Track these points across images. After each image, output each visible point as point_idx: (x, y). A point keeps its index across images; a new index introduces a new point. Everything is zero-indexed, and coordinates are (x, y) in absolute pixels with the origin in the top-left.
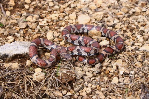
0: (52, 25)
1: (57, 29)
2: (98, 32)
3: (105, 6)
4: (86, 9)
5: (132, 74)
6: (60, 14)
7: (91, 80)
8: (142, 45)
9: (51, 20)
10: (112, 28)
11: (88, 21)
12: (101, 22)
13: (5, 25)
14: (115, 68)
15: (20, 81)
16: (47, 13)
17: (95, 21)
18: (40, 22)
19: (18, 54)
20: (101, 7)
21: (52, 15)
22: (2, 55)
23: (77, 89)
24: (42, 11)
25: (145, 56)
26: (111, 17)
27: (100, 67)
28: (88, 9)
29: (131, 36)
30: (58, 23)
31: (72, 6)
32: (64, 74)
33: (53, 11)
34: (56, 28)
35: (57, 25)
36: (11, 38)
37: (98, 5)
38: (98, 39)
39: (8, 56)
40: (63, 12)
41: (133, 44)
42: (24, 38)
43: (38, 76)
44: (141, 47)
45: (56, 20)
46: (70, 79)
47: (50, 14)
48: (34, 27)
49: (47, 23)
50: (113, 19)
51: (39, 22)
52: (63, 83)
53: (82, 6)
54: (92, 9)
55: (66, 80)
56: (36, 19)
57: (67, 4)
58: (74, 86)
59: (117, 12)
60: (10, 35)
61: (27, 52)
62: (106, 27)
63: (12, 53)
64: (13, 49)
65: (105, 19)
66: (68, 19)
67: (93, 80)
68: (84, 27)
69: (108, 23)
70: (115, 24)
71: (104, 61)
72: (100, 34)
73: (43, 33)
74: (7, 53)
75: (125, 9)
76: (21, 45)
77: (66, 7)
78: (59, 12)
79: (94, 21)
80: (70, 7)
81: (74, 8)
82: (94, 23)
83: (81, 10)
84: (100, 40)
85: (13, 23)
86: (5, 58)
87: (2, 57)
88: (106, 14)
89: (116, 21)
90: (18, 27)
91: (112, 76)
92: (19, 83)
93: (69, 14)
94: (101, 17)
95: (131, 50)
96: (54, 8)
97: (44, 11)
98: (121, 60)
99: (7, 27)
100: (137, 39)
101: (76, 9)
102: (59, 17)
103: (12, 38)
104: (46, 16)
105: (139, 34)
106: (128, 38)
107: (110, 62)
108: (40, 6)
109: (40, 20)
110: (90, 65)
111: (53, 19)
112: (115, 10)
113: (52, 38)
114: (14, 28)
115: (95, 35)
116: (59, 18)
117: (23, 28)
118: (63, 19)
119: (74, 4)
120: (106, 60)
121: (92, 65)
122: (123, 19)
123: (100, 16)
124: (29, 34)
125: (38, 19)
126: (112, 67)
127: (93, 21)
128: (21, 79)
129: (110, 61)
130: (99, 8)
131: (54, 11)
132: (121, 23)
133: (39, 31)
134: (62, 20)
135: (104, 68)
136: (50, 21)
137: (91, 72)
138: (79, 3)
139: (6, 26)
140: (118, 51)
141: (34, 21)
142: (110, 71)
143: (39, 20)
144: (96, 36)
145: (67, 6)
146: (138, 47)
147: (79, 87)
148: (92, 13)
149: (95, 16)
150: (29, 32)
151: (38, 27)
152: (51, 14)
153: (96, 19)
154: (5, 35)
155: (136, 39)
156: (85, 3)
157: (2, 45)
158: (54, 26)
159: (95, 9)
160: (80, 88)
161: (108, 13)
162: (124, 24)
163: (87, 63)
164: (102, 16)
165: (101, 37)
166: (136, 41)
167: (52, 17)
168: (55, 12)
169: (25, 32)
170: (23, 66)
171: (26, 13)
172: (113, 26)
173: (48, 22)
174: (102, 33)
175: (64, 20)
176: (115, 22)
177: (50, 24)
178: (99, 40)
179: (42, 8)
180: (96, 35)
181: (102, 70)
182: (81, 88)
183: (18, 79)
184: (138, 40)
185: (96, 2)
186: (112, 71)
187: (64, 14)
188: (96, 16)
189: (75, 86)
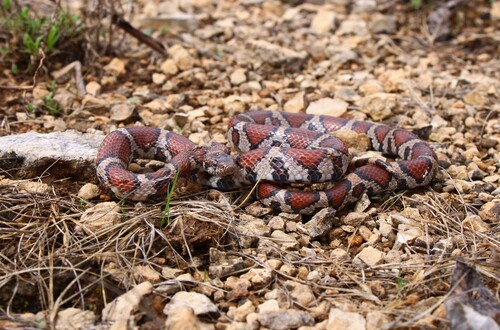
0: (219, 122)
2: (360, 137)
3: (410, 87)
5: (441, 246)
7: (283, 249)
9: (220, 111)
14: (386, 229)
16: (217, 95)
18: (183, 111)
19: (55, 157)
20: (398, 91)
22: (1, 155)
23: (219, 268)
26: (424, 115)
28: (352, 94)
29: (475, 159)
31: (305, 85)
32: (189, 220)
37: (390, 87)
39: (21, 160)
40: (267, 97)
41: (477, 178)
45: (235, 111)
47: (222, 98)
48: (157, 122)
49: (204, 116)
52: (173, 242)
53: (338, 87)
55: (187, 238)
56: (172, 106)
58: (214, 260)
61: (91, 159)
63: (36, 152)
64: (46, 146)
65: (403, 118)
68: (316, 121)
70: (431, 127)
71: (352, 207)
72: (366, 144)
74: (21, 151)
75: (476, 97)
77: (284, 88)
81: (310, 89)
83: (332, 94)
85: (92, 104)
87: (1, 161)
89: (439, 122)
90: (109, 116)
93: (285, 101)
94: (388, 107)
95: (461, 190)
97: (209, 91)
100: (497, 168)
102: (250, 104)
106: (464, 161)
107: (374, 216)
108: (202, 80)
110: (295, 210)
111: (227, 108)
114: (91, 119)
116: (247, 107)
117: (122, 119)
120: (360, 205)
122: (464, 120)
123: (381, 105)
125: (181, 105)
126: (378, 227)
129: (373, 210)
130: (391, 93)
132: (452, 130)
135: (348, 228)
136: (215, 112)
138: (333, 81)
142: (365, 237)
143: (181, 108)
146: (494, 185)
147: (231, 263)
149: (366, 104)
151: (170, 122)
153: (368, 115)
155: (492, 168)
156: (352, 82)
160: (231, 266)
163: (283, 203)
164: (393, 105)
165: (367, 151)
166: (493, 173)
167: (227, 103)
172: (423, 135)
177: (214, 119)
181: (337, 230)
182: (237, 268)
183: (26, 221)
186: (373, 238)
187: (268, 100)
188: (370, 103)
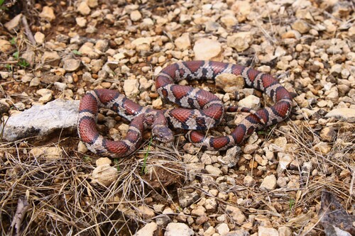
0: (137, 62)
1: (147, 72)
2: (238, 78)
3: (255, 18)
4: (214, 25)
5: (306, 169)
6: (155, 39)
7: (217, 181)
8: (334, 105)
9: (134, 52)
10: (269, 67)
11: (216, 54)
12: (246, 56)
13: (32, 64)
14: (270, 155)
15: (64, 184)
16: (127, 36)
17: (233, 52)
18: (110, 55)
19: (60, 127)
20: (247, 20)
21: (137, 40)
22: (25, 130)
23: (185, 201)
24: (115, 31)
25: (337, 130)
26: (269, 44)
27: (237, 154)
28: (217, 26)
29: (310, 86)
30: (149, 58)
31: (183, 18)
32: (159, 169)
33: (138, 31)
34: (145, 68)
35: (148, 63)
36: (45, 93)
37: (241, 17)
38: (236, 93)
39: (38, 131)
40: (162, 34)
41: (314, 104)
42: (74, 91)
43: (103, 174)
44: (332, 109)
45: (145, 52)
46: (171, 180)
47: (131, 39)
48: (96, 68)
49: (125, 58)
50: (272, 48)
51: (109, 57)
52: (156, 189)
53: (205, 18)
54: (228, 25)
56: (102, 51)
57: (171, 16)
58: (180, 195)
59: (284, 32)
60: (43, 85)
62: (256, 66)
63: (46, 125)
64: (50, 117)
65: (256, 48)
66: (173, 50)
67: (221, 181)
68: (206, 66)
69: (261, 57)
70: (276, 58)
71: (246, 141)
72: (242, 82)
73: (116, 81)
74: (36, 125)
75: (300, 25)
76: (66, 109)
77: (169, 22)
78: (153, 33)
79: (230, 54)
80: (178, 22)
81: (187, 23)
82: (231, 58)
83: (203, 27)
84: (241, 95)
85: (50, 59)
86: (32, 136)
87: (25, 133)
88: (258, 37)
89: (280, 52)
90: (62, 67)
91: (264, 172)
92: (61, 190)
93: (174, 38)
94: (246, 43)
95: (307, 117)
96: (141, 25)
97: (120, 32)
98: (285, 138)
99: (37, 68)
100: (324, 91)
101: (191, 26)
102: (153, 44)
103: (48, 93)
104: (123, 43)
105: (329, 80)
106: (303, 89)
107: (261, 144)
108: (112, 20)
109: (111, 51)
110: (216, 149)
111: (138, 49)
112: (279, 26)
113: (136, 91)
114: (52, 71)
115: (231, 84)
116: (152, 47)
117: (73, 69)
118: (161, 49)
119: (186, 13)
120: (251, 138)
121: (221, 149)
122: (295, 47)
123: (242, 42)
124: (84, 84)
125: (107, 49)
126: (265, 154)
127: (229, 52)
128: (65, 180)
129: (260, 141)
130: (243, 22)
131: (141, 31)
132: (289, 57)
133: (107, 76)
134: (159, 52)
135: (247, 157)
136: (131, 53)
137: (219, 165)
138: (200, 11)
139: (34, 66)
140: (279, 119)
141: (97, 55)
142: (259, 162)
143: (107, 52)
144: (231, 88)
145: (170, 19)
146: (325, 109)
147: (191, 196)
148: (227, 34)
149: (232, 41)
150: (85, 79)
151: (106, 68)
152: (136, 38)
153: (234, 48)
154: (33, 86)
155: (321, 92)
156: (213, 12)
157: (26, 108)
158: (141, 65)
159: (234, 25)
160: (191, 198)
161: (262, 34)
162: (297, 59)
163: (209, 146)
164: (249, 40)
165: (243, 88)
166: (321, 97)
167: (137, 44)
168: (144, 33)
169: (76, 80)
170: (70, 153)
171: (78, 37)
172: (273, 64)
173: (127, 56)
174: (245, 79)
175: (164, 50)
176: (277, 55)
177: (133, 60)
178: (238, 96)
179: (115, 25)
180: (233, 85)
181: (242, 160)
182: (195, 199)
183: (60, 181)
184: (326, 93)
185: (237, 9)
186: (264, 163)
187: (163, 38)
188: (235, 40)
189: (182, 195)
